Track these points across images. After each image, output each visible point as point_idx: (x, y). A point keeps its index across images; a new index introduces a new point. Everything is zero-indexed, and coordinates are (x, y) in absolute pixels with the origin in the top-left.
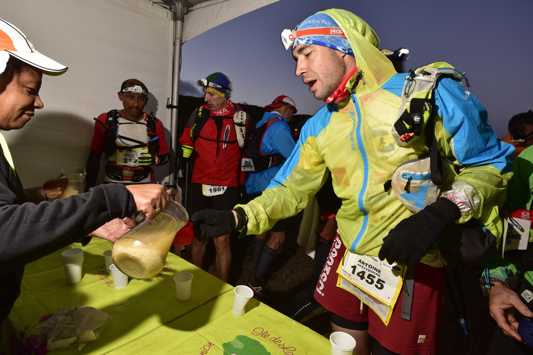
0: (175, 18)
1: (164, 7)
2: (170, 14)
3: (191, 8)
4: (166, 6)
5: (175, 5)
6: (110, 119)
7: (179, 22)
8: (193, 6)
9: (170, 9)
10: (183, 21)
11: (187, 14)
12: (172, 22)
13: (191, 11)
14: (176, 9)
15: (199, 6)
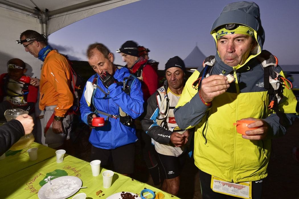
0: (42, 22)
1: (35, 17)
2: (38, 20)
3: (50, 17)
4: (35, 16)
5: (41, 16)
6: (5, 78)
7: (44, 25)
8: (51, 16)
9: (38, 18)
10: (46, 24)
11: (48, 20)
12: (40, 25)
13: (51, 19)
14: (42, 18)
15: (54, 16)
